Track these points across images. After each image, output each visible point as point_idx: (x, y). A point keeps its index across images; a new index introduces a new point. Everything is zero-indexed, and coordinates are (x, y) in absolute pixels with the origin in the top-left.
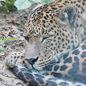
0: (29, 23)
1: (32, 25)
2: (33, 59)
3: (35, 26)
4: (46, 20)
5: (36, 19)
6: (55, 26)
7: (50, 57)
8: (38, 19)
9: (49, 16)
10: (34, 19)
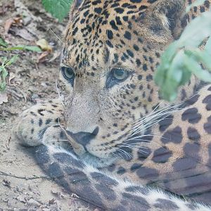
0: (74, 37)
1: (83, 41)
2: (84, 133)
3: (88, 44)
4: (114, 32)
5: (91, 25)
6: (136, 48)
7: (126, 126)
8: (96, 25)
9: (122, 20)
10: (88, 26)
